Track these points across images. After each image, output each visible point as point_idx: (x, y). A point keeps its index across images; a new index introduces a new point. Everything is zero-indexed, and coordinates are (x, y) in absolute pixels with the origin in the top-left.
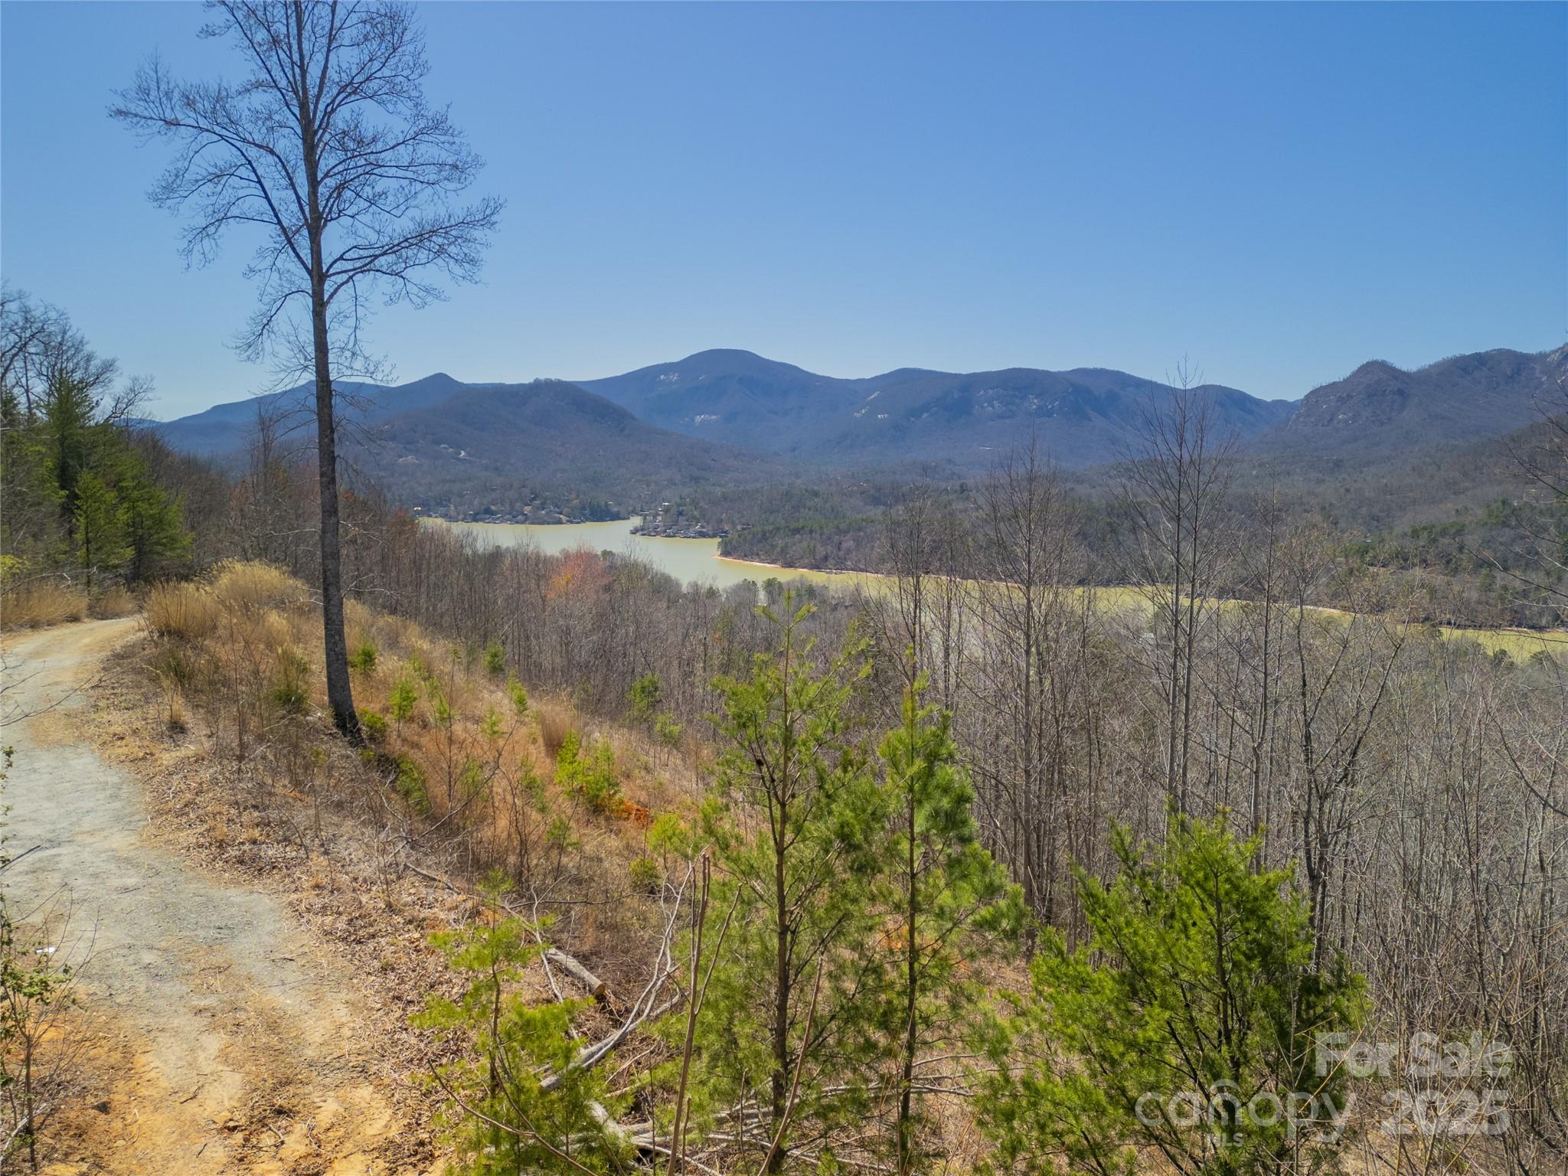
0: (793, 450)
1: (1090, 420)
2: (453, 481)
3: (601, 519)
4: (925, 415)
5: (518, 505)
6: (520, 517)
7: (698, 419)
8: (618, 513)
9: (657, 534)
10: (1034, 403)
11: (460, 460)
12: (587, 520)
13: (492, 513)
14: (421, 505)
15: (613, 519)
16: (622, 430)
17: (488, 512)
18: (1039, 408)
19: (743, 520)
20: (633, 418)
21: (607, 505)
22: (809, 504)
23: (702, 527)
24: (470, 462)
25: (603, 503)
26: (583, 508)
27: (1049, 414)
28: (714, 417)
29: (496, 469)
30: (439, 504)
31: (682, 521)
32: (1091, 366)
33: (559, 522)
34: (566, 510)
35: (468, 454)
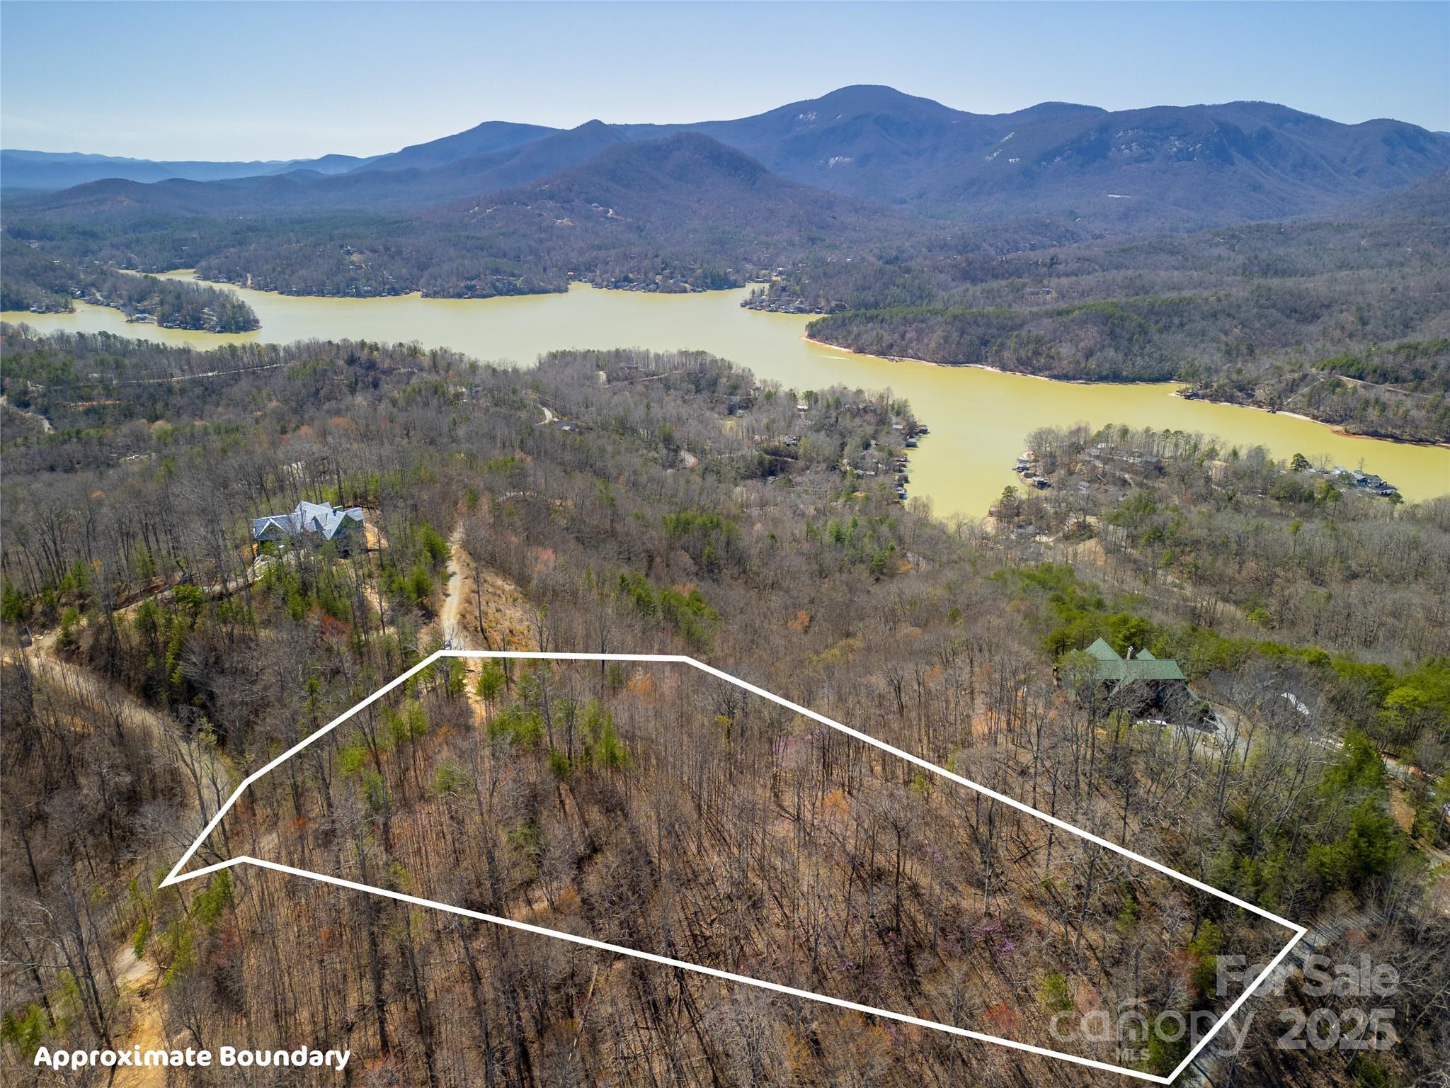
0: (921, 196)
1: (1233, 164)
2: (599, 248)
3: (720, 288)
4: (1058, 159)
5: (651, 275)
6: (652, 286)
7: (832, 161)
8: (736, 281)
9: (763, 308)
10: (1175, 145)
11: (607, 218)
12: (708, 288)
13: (630, 281)
14: (574, 270)
15: (730, 288)
16: (754, 184)
17: (626, 279)
18: (1180, 150)
19: (838, 296)
20: (764, 171)
21: (726, 274)
22: (899, 281)
23: (801, 303)
24: (617, 220)
25: (722, 273)
26: (706, 277)
27: (1189, 158)
28: (847, 159)
29: (639, 228)
30: (589, 269)
31: (785, 297)
32: (1248, 98)
33: (684, 291)
34: (690, 280)
35: (616, 213)
